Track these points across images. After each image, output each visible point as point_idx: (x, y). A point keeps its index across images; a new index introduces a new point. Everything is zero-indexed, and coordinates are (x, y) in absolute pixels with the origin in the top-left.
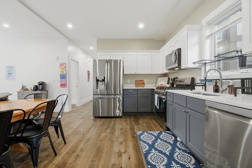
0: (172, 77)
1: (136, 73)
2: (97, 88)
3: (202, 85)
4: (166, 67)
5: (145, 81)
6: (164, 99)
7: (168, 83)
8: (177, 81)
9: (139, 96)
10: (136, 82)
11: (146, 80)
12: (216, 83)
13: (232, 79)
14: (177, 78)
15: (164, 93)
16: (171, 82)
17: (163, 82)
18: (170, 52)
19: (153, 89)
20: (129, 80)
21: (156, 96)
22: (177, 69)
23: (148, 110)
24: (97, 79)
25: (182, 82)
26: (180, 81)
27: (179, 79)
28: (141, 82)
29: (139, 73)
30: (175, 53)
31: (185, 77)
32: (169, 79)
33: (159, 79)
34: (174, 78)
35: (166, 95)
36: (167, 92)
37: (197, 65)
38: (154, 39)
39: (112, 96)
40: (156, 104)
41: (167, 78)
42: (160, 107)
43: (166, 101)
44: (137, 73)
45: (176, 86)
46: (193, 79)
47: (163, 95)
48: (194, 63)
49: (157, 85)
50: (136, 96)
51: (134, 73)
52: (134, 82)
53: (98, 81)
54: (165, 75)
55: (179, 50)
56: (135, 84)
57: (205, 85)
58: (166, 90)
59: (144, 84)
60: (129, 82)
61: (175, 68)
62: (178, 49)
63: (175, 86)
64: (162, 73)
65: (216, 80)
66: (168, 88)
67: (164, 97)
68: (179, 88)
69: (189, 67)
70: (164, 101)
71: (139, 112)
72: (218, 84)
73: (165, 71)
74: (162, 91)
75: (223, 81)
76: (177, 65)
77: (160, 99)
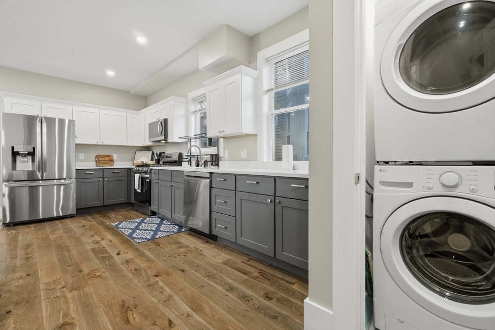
0: (157, 151)
1: (99, 143)
2: (14, 168)
3: (188, 161)
4: (149, 138)
5: (115, 157)
6: (147, 178)
7: (152, 160)
8: (163, 157)
9: (106, 179)
10: (98, 158)
11: (116, 155)
12: (198, 158)
13: (207, 155)
14: (164, 153)
15: (147, 171)
16: (156, 158)
17: (144, 158)
18: (155, 120)
19: (130, 169)
20: (83, 154)
21: (137, 176)
22: (163, 142)
23: (122, 199)
24: (15, 150)
25: (170, 157)
26: (167, 157)
27: (166, 155)
28: (107, 158)
29: (104, 144)
30: (161, 122)
31: (172, 152)
32: (153, 154)
33: (139, 154)
34: (160, 153)
35: (151, 173)
36: (151, 169)
37: (183, 140)
38: (129, 92)
39: (55, 181)
40: (136, 187)
41: (151, 153)
42: (142, 190)
43: (150, 181)
44: (101, 144)
45: (163, 163)
46: (180, 155)
47: (147, 173)
48: (180, 138)
49: (135, 162)
50: (101, 180)
51: (96, 143)
52: (94, 158)
53: (15, 154)
54: (147, 148)
55: (166, 121)
56: (96, 161)
57: (190, 161)
58: (151, 168)
59: (112, 160)
60: (83, 158)
61: (161, 140)
62: (165, 119)
63: (161, 163)
64: (144, 145)
65: (198, 155)
66: (153, 165)
67: (148, 176)
68: (166, 164)
69: (175, 141)
70: (148, 180)
71: (106, 206)
72: (199, 159)
73: (148, 143)
74: (145, 169)
75: (202, 156)
76: (163, 138)
77: (142, 180)
